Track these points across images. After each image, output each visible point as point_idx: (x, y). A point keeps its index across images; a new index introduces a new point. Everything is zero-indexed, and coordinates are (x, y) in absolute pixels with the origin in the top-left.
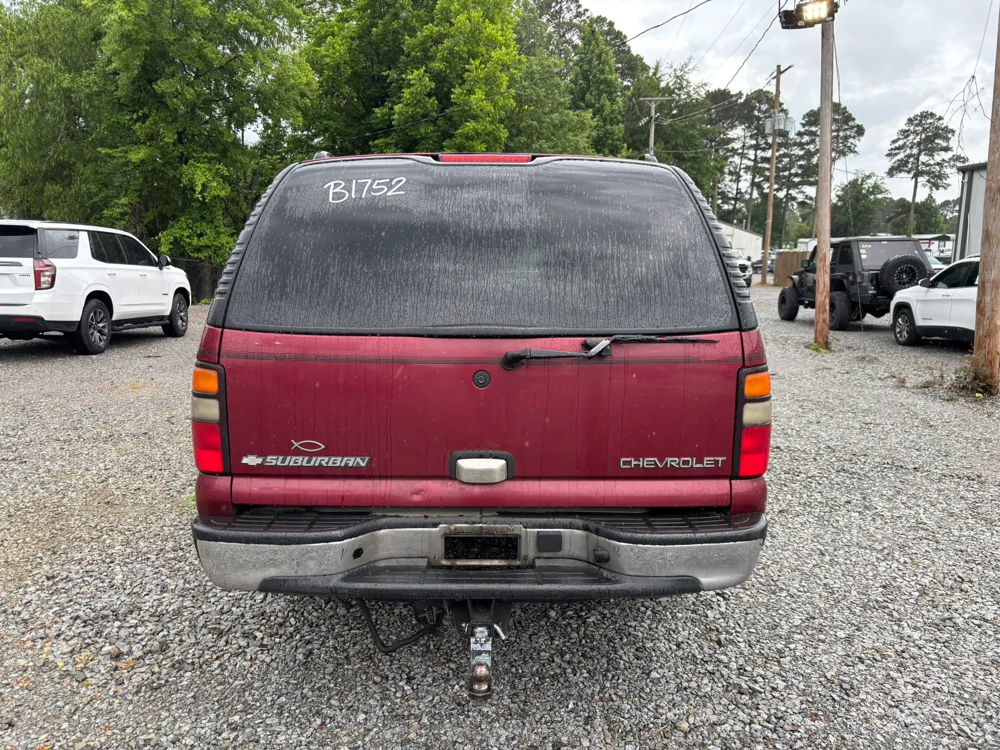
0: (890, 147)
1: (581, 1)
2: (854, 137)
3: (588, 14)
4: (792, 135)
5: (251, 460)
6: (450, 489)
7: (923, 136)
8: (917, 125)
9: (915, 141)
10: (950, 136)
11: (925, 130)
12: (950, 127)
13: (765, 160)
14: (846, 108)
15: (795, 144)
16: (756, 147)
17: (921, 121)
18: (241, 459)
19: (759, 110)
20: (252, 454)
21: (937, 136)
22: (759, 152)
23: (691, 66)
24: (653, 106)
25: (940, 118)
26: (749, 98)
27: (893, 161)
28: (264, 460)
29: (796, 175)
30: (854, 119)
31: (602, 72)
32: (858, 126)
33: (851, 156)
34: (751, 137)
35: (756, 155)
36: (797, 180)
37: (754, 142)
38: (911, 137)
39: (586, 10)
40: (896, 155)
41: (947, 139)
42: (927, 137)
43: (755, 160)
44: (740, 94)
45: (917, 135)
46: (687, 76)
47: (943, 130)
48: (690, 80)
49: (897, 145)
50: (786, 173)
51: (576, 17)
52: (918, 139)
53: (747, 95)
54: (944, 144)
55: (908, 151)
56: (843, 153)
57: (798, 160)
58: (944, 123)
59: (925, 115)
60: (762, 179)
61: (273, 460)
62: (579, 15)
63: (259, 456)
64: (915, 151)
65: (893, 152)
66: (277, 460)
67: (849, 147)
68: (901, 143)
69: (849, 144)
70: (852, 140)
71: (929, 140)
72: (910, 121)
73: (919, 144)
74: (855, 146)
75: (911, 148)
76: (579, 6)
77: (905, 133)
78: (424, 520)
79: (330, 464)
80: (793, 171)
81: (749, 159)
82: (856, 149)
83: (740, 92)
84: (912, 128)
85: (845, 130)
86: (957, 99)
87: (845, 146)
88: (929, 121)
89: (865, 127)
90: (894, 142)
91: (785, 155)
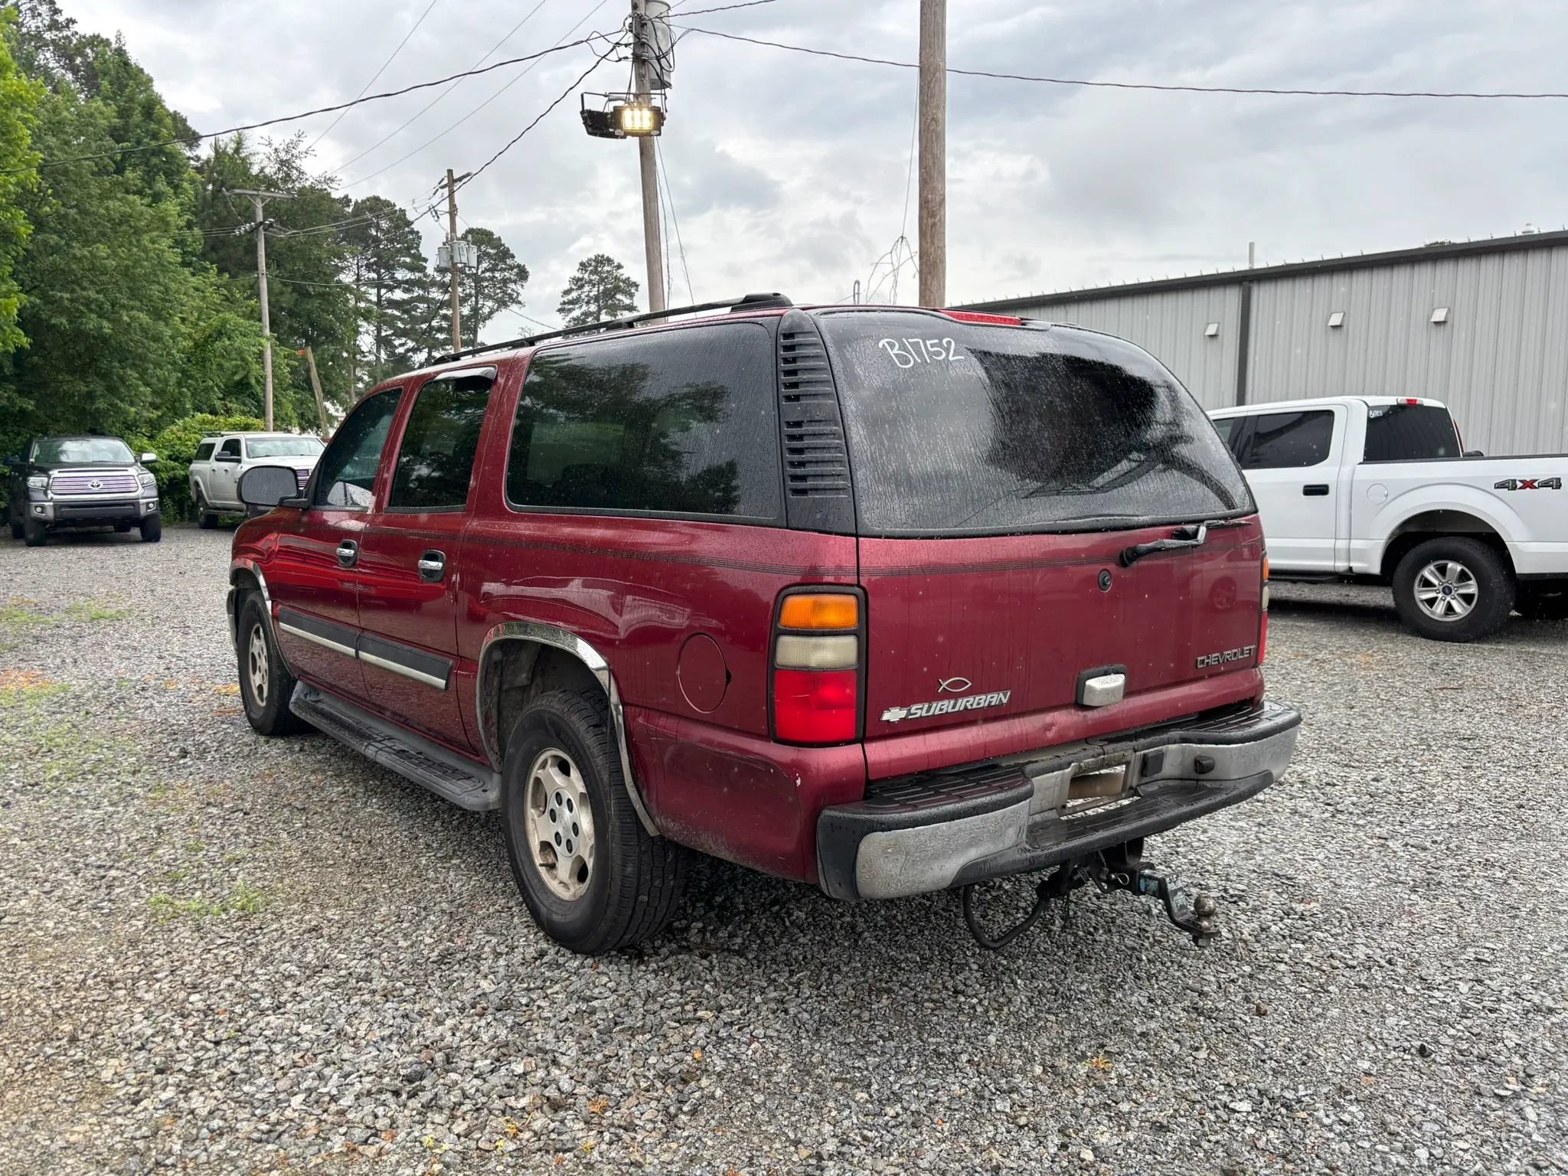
0: (562, 300)
1: (60, 2)
2: (515, 282)
3: (74, 28)
4: (430, 271)
5: (893, 715)
6: (1075, 718)
7: (602, 288)
8: (591, 272)
9: (591, 294)
10: (633, 290)
11: (602, 280)
12: (633, 279)
13: (393, 304)
14: (499, 239)
15: (433, 283)
16: (379, 285)
17: (596, 267)
18: (881, 715)
19: (378, 228)
20: (894, 706)
21: (617, 289)
22: (383, 291)
23: (302, 147)
24: (260, 206)
25: (619, 267)
26: (360, 208)
27: (568, 319)
28: (909, 713)
29: (440, 330)
30: (513, 256)
31: (155, 136)
32: (519, 266)
33: (514, 307)
34: (369, 267)
35: (379, 296)
36: (441, 336)
37: (373, 275)
38: (586, 288)
39: (71, 21)
40: (570, 310)
41: (632, 296)
42: (606, 289)
43: (379, 303)
44: (346, 200)
45: (594, 285)
46: (298, 163)
47: (624, 282)
48: (303, 169)
49: (570, 297)
50: (424, 326)
51: (50, 28)
52: (594, 292)
53: (356, 202)
54: (627, 301)
55: (584, 308)
56: (502, 304)
57: (440, 308)
58: (624, 273)
59: (601, 260)
60: (390, 332)
61: (919, 710)
62: (54, 25)
63: (902, 705)
64: (593, 308)
65: (567, 307)
66: (922, 709)
67: (510, 295)
68: (574, 295)
69: (509, 291)
70: (512, 286)
71: (609, 294)
72: (583, 266)
73: (597, 299)
74: (518, 294)
75: (588, 303)
76: (57, 11)
77: (579, 283)
78: (1056, 761)
79: (975, 706)
80: (434, 323)
81: (370, 301)
82: (520, 299)
83: (346, 197)
84: (586, 276)
85: (503, 270)
86: (883, 260)
87: (505, 292)
88: (606, 268)
89: (528, 268)
90: (567, 292)
91: (421, 299)
